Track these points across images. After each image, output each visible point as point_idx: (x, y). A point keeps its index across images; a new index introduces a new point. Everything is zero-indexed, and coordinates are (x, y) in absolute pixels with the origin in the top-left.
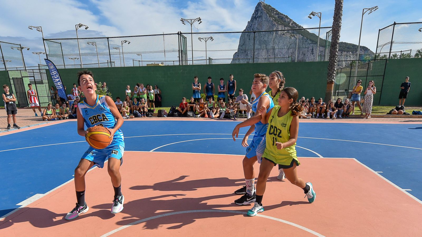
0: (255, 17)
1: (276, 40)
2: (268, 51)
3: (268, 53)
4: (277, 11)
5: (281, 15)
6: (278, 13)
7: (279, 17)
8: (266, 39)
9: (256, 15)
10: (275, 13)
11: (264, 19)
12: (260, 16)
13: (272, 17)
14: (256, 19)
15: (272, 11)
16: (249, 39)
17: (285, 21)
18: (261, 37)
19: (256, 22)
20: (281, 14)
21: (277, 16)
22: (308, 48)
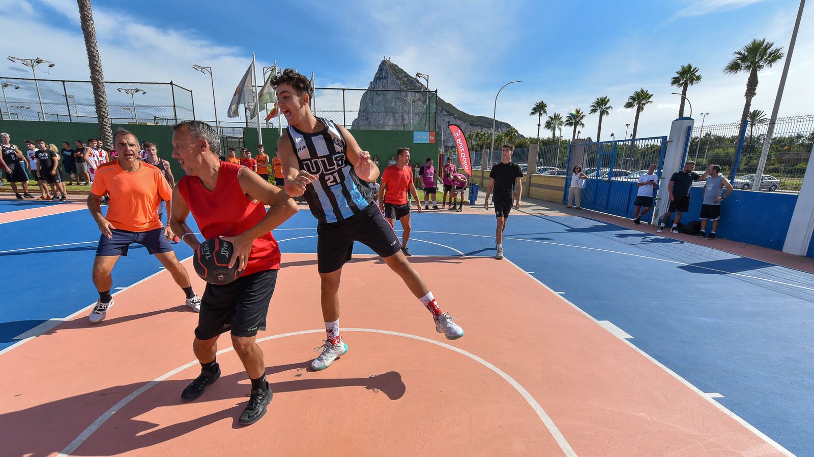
0: (379, 77)
1: (405, 107)
2: (395, 120)
3: (396, 123)
4: (405, 73)
5: (411, 79)
6: (406, 75)
7: (408, 80)
8: (393, 105)
9: (380, 75)
10: (403, 74)
11: (389, 81)
12: (385, 77)
13: (400, 79)
14: (380, 79)
15: (399, 72)
16: (372, 104)
17: (416, 86)
18: (387, 102)
19: (380, 83)
20: (410, 77)
21: (405, 79)
22: (444, 121)
